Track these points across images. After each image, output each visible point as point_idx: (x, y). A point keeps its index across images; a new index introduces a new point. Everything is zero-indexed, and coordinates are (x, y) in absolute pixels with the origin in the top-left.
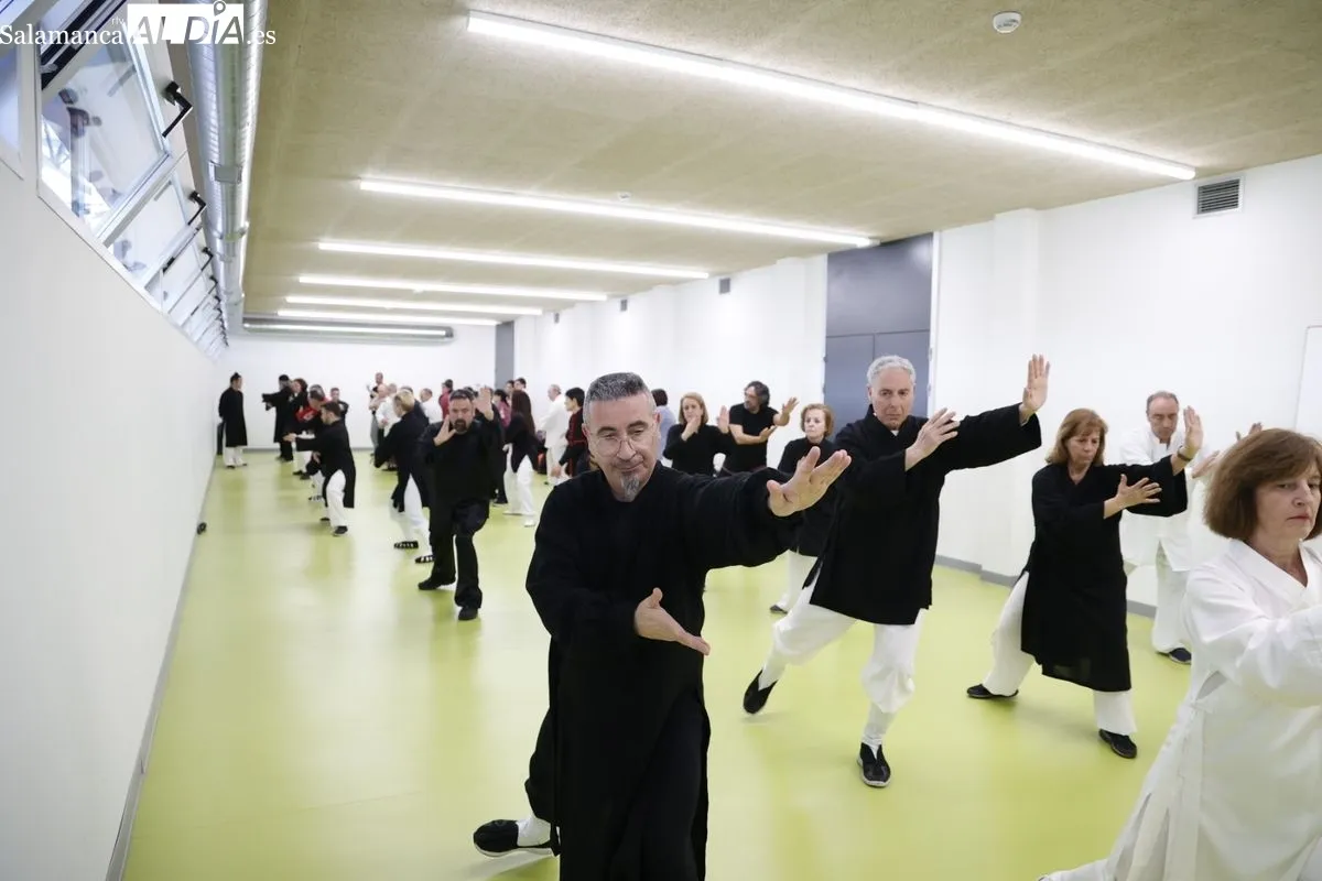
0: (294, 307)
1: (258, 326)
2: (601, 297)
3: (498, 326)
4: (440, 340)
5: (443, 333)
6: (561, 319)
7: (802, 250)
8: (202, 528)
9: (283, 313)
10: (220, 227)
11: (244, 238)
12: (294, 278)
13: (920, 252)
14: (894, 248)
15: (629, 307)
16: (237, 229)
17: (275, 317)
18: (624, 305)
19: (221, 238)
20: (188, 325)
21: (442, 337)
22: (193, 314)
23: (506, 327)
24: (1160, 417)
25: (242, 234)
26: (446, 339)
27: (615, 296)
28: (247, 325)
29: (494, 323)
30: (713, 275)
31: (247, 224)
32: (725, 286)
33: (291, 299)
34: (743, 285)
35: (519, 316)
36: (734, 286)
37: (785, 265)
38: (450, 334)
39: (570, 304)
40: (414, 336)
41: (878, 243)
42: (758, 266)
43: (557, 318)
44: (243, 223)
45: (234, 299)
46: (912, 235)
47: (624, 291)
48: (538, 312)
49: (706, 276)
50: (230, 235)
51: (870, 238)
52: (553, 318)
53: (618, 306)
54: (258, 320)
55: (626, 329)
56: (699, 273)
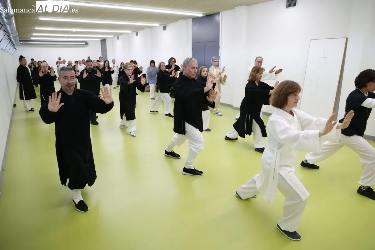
0: (35, 36)
2: (130, 32)
3: (101, 41)
4: (84, 46)
5: (84, 43)
6: (119, 38)
7: (185, 18)
8: (15, 106)
9: (32, 39)
10: (4, 15)
12: (34, 28)
13: (216, 18)
14: (209, 17)
15: (138, 35)
16: (10, 15)
17: (30, 40)
19: (5, 18)
23: (103, 41)
24: (259, 62)
25: (12, 16)
26: (86, 45)
28: (21, 43)
29: (100, 40)
30: (160, 25)
32: (165, 28)
33: (34, 34)
34: (170, 27)
35: (107, 38)
36: (167, 28)
37: (180, 22)
38: (87, 43)
39: (121, 34)
40: (76, 44)
41: (205, 15)
42: (171, 23)
43: (118, 39)
45: (15, 35)
46: (214, 13)
47: (136, 30)
48: (112, 36)
49: (158, 25)
50: (9, 17)
51: (203, 14)
52: (117, 38)
53: (135, 34)
54: (25, 40)
55: (138, 41)
56: (157, 25)
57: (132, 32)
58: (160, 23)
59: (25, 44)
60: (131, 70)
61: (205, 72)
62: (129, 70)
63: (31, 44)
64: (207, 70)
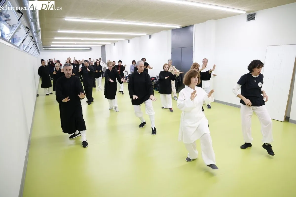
0: (54, 44)
1: (47, 49)
2: (123, 40)
3: (101, 46)
5: (89, 48)
6: (115, 44)
7: (166, 29)
8: (38, 95)
9: (52, 45)
10: (34, 30)
11: (40, 32)
12: (53, 38)
13: (191, 29)
14: (186, 28)
16: (38, 30)
17: (50, 46)
18: (129, 41)
19: (35, 32)
20: (30, 51)
21: (89, 49)
22: (30, 49)
23: (103, 47)
24: (204, 62)
25: (40, 31)
27: (127, 39)
28: (44, 49)
30: (147, 34)
31: (40, 29)
32: (150, 37)
33: (53, 42)
34: (154, 36)
35: (106, 44)
36: (152, 37)
37: (163, 32)
38: (91, 49)
39: (117, 41)
41: (182, 27)
42: (155, 33)
44: (39, 28)
45: (40, 44)
46: (189, 25)
47: (129, 39)
48: (110, 43)
49: (146, 35)
50: (37, 32)
51: (180, 26)
52: (113, 45)
53: (127, 41)
54: (46, 47)
55: (129, 46)
56: (144, 34)
57: (125, 40)
58: (147, 33)
59: (46, 50)
60: (112, 66)
61: (167, 68)
62: (110, 66)
63: (50, 50)
64: (168, 67)
